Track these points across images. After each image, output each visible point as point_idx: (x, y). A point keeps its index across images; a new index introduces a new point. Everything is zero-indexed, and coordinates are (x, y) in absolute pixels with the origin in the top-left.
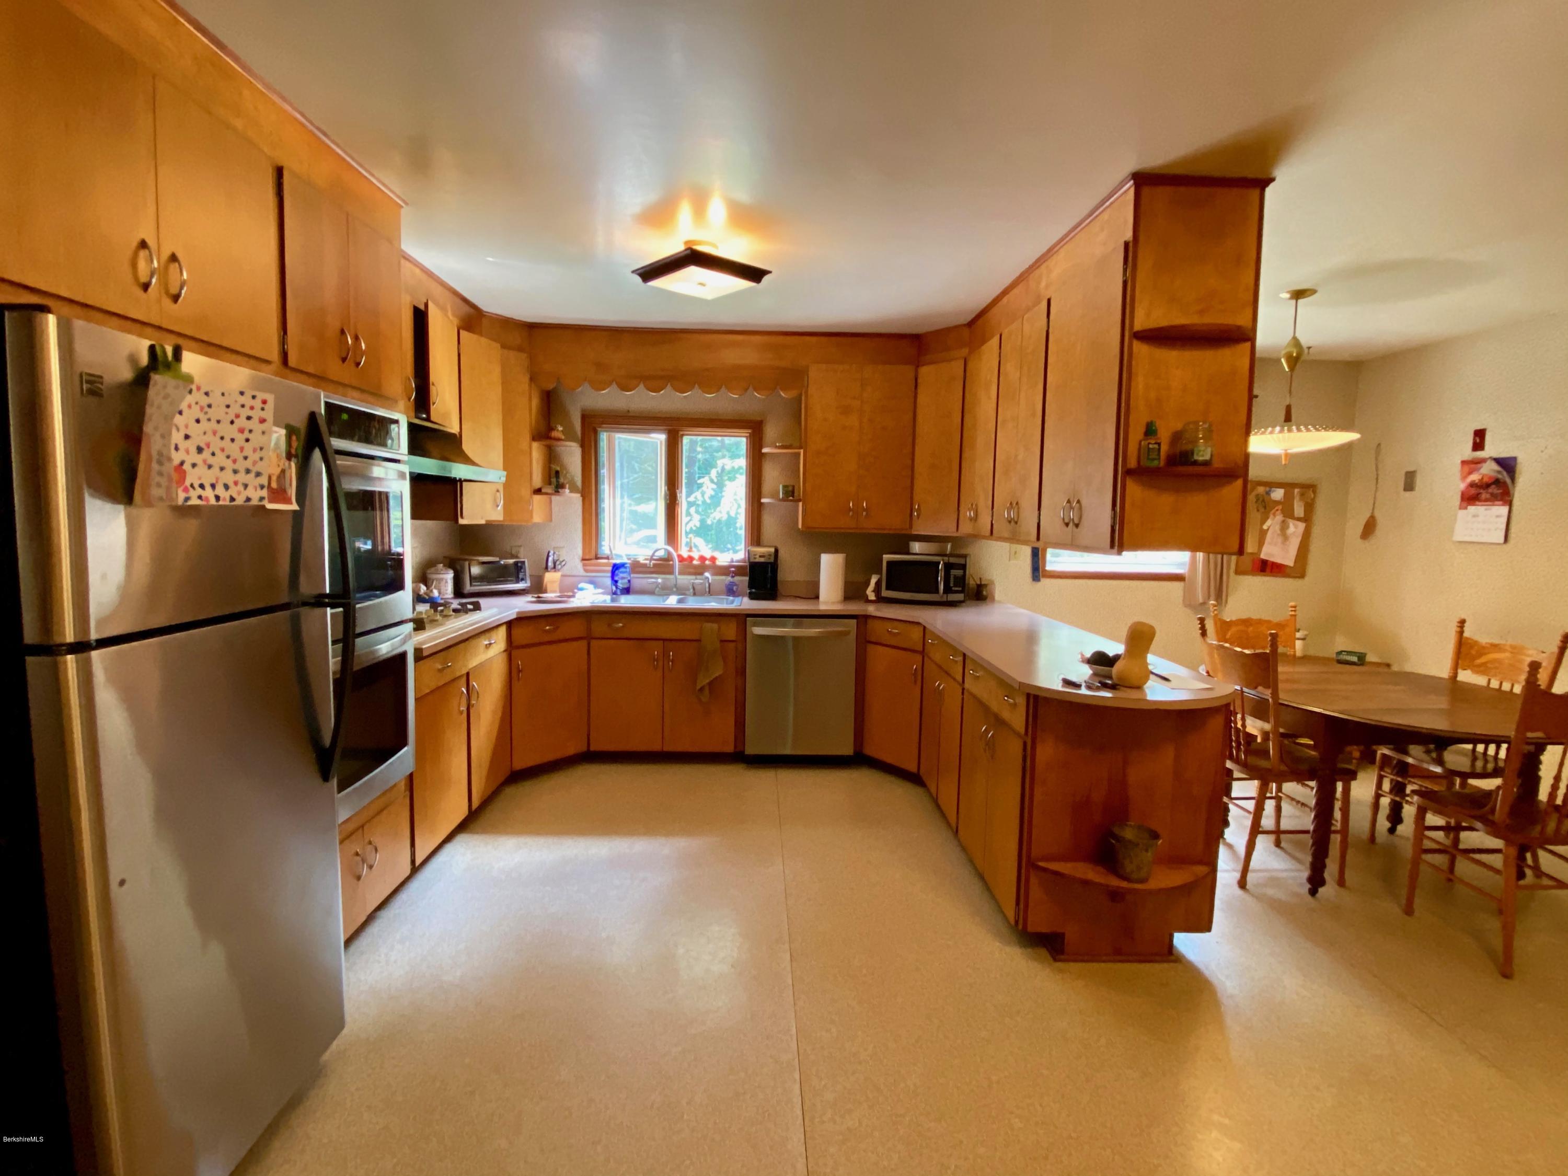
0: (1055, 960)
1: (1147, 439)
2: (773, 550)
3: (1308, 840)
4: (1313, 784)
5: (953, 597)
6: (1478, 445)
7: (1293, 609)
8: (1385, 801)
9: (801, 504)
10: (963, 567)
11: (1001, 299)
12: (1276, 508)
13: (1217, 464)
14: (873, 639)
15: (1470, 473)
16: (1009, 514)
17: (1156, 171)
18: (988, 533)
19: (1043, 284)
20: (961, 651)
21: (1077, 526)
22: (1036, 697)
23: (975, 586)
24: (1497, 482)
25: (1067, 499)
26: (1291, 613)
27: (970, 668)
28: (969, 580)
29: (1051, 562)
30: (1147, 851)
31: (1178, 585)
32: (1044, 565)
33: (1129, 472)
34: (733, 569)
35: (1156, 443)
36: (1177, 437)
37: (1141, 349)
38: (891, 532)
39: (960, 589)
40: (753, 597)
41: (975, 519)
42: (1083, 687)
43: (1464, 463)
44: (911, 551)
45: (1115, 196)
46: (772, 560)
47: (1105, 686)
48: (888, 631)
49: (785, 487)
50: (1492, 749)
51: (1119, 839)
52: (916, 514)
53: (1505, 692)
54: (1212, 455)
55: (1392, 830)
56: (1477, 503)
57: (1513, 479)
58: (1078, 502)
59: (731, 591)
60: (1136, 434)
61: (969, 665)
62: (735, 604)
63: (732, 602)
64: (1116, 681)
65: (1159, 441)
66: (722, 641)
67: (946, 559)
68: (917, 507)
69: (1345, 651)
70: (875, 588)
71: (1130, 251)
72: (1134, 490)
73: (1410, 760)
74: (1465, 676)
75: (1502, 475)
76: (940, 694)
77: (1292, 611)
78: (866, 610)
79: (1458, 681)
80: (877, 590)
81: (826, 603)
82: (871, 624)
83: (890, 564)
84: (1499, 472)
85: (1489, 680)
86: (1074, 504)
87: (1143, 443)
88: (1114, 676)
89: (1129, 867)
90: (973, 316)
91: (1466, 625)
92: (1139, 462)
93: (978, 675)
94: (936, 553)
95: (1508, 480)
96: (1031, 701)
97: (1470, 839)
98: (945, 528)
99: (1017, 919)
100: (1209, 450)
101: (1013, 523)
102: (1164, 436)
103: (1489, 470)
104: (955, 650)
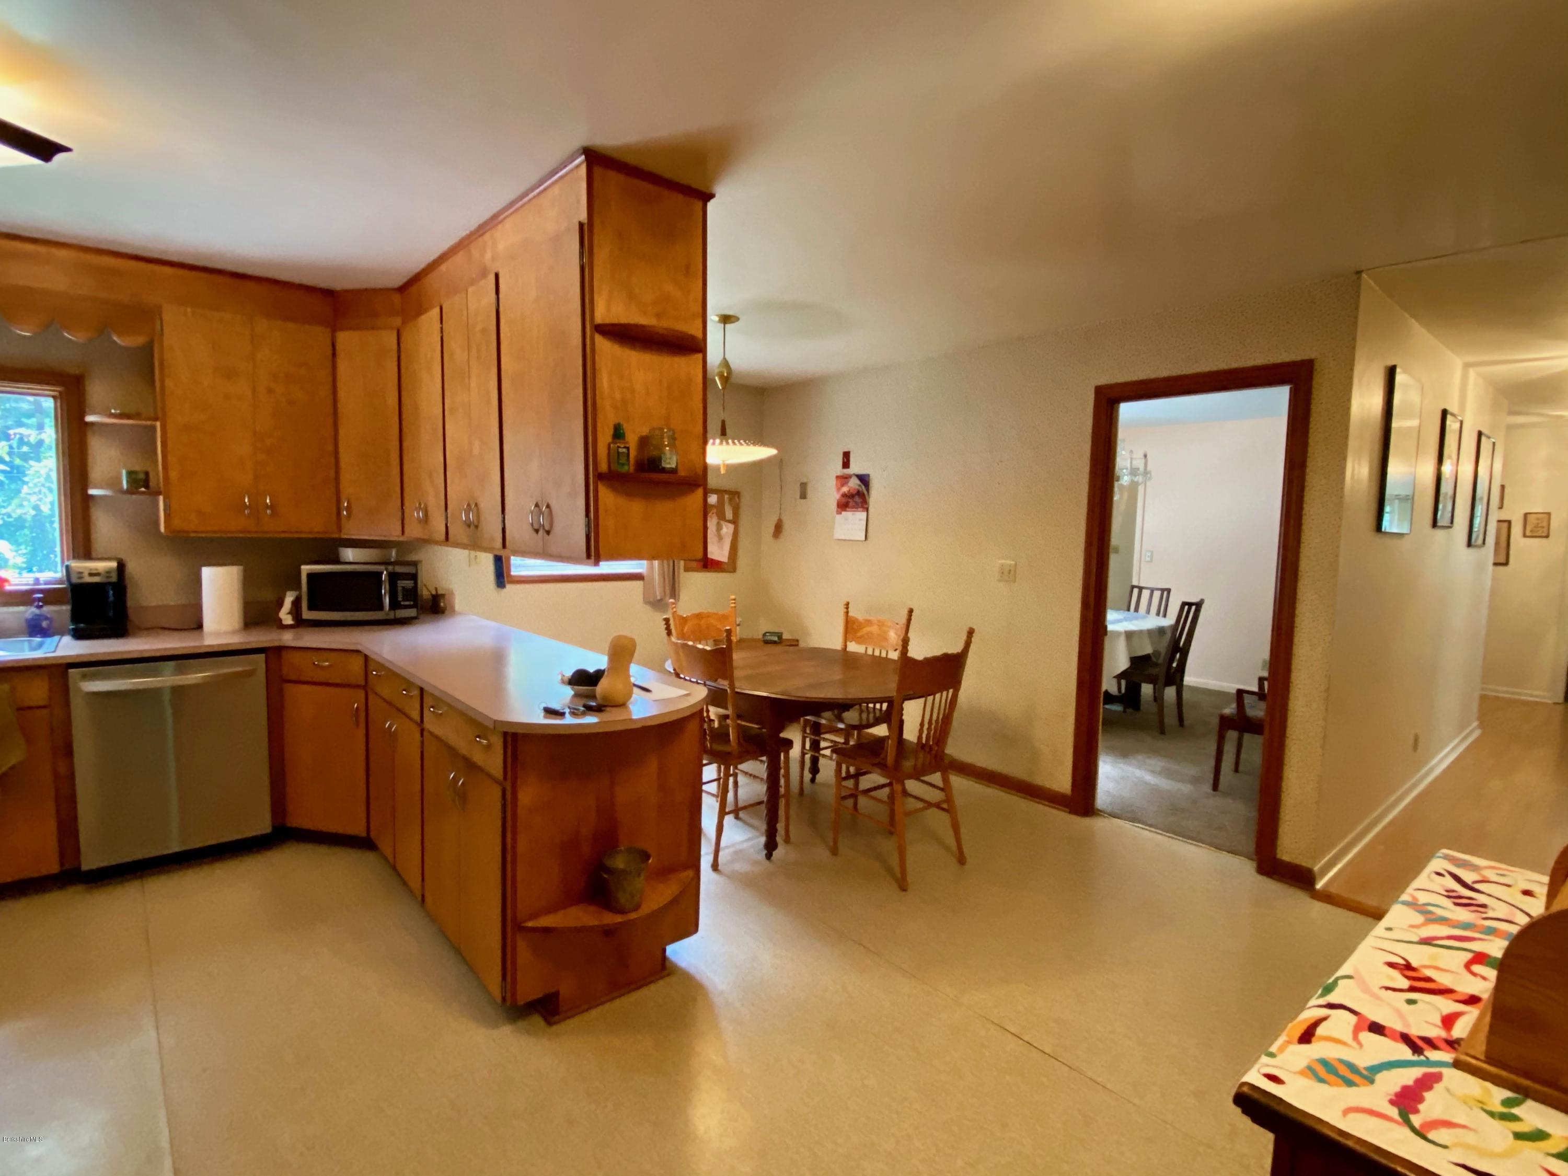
0: (550, 1023)
1: (616, 443)
2: (114, 564)
3: (763, 810)
4: (764, 758)
5: (402, 613)
6: (846, 465)
7: (733, 602)
8: (808, 757)
9: (161, 498)
10: (414, 577)
11: (439, 265)
12: (712, 512)
13: (682, 473)
14: (293, 677)
15: (843, 485)
16: (467, 516)
17: (609, 153)
18: (442, 536)
19: (488, 255)
20: (418, 686)
21: (548, 532)
22: (515, 735)
23: (431, 597)
24: (859, 494)
25: (535, 503)
26: (733, 605)
27: (431, 704)
28: (422, 590)
29: (516, 567)
30: (639, 875)
31: (639, 584)
32: (509, 570)
33: (600, 477)
34: (41, 595)
35: (625, 447)
36: (644, 442)
37: (603, 345)
38: (311, 536)
39: (412, 603)
40: (79, 635)
41: (426, 519)
42: (567, 715)
43: (837, 477)
44: (342, 560)
45: (564, 171)
46: (114, 579)
47: (589, 709)
48: (314, 664)
49: (130, 474)
50: (878, 706)
51: (609, 871)
52: (345, 513)
53: (876, 656)
54: (677, 463)
55: (813, 780)
56: (848, 509)
57: (868, 490)
58: (548, 506)
59: (36, 629)
60: (605, 437)
61: (428, 701)
62: (44, 649)
63: (40, 646)
64: (600, 702)
65: (627, 446)
66: (20, 709)
67: (390, 568)
68: (346, 504)
69: (768, 633)
70: (291, 609)
71: (586, 232)
72: (607, 496)
73: (823, 721)
74: (853, 647)
75: (861, 487)
76: (392, 737)
77: (732, 603)
78: (280, 640)
79: (848, 652)
80: (296, 610)
81: (217, 634)
82: (287, 656)
83: (311, 576)
84: (860, 486)
85: (866, 648)
86: (543, 509)
87: (612, 445)
88: (598, 696)
89: (623, 898)
90: (405, 280)
91: (850, 605)
92: (609, 466)
93: (440, 712)
94: (377, 561)
95: (865, 492)
96: (509, 739)
97: (867, 782)
98: (390, 530)
99: (504, 995)
100: (674, 459)
101: (472, 527)
102: (632, 439)
103: (854, 483)
104: (408, 684)
